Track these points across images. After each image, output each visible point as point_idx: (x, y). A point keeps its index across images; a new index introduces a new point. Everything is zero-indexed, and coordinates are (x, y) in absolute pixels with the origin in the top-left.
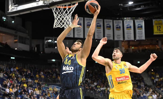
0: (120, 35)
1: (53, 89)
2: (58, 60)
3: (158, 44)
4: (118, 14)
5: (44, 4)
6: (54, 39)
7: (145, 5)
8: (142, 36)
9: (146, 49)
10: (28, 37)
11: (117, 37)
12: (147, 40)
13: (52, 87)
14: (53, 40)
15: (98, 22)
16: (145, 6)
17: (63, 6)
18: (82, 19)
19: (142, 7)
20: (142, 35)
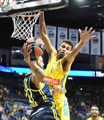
0: (97, 49)
1: (18, 106)
4: (97, 25)
5: (3, 11)
11: (94, 51)
13: (16, 103)
14: (22, 51)
15: (73, 33)
17: (24, 14)
18: (54, 28)
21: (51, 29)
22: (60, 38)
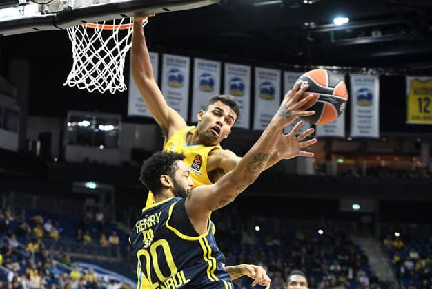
1: (84, 274)
2: (102, 186)
3: (418, 154)
4: (301, 54)
5: (43, 14)
6: (97, 120)
7: (383, 30)
8: (369, 127)
9: (380, 168)
10: (17, 108)
12: (384, 139)
13: (79, 267)
14: (94, 122)
16: (383, 33)
19: (376, 36)
20: (369, 122)
21: (174, 63)
22: (200, 89)
